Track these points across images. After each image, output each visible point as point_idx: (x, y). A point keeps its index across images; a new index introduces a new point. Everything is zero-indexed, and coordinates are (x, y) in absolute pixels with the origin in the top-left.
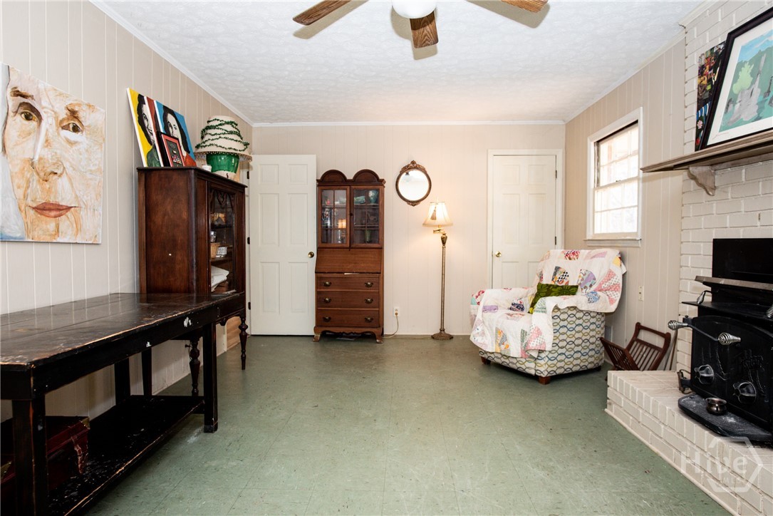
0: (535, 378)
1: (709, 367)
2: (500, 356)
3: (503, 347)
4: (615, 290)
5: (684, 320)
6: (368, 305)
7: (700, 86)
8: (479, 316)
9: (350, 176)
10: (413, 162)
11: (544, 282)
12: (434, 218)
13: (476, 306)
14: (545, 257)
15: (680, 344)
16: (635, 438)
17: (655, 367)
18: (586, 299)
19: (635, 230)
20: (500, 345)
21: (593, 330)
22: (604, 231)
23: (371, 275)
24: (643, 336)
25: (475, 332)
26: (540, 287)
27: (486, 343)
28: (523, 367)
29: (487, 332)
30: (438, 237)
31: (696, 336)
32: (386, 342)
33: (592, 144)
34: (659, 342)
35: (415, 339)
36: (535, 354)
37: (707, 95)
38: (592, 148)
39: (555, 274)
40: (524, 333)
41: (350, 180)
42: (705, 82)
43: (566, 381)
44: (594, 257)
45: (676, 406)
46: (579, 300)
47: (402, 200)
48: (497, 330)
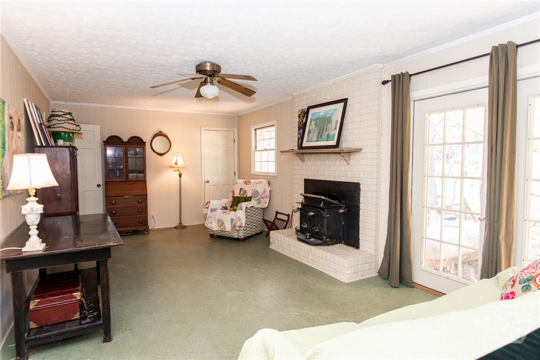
0: (238, 240)
1: (305, 224)
2: (220, 232)
3: (222, 227)
4: (267, 198)
5: (297, 209)
6: (141, 213)
7: (299, 122)
8: (209, 213)
9: (125, 139)
10: (161, 132)
11: (236, 195)
12: (176, 164)
13: (206, 209)
14: (235, 184)
15: (294, 218)
16: (282, 254)
17: (285, 228)
18: (256, 202)
19: (274, 172)
20: (220, 227)
21: (259, 216)
22: (259, 171)
23: (142, 197)
24: (279, 216)
25: (207, 222)
26: (234, 198)
27: (214, 226)
28: (232, 235)
29: (213, 221)
30: (177, 173)
31: (301, 214)
32: (151, 233)
33: (253, 130)
34: (286, 218)
35: (166, 230)
36: (238, 228)
37: (301, 126)
38: (253, 132)
39: (240, 191)
40: (232, 220)
41: (125, 142)
42: (300, 121)
43: (250, 239)
44: (258, 183)
45: (297, 239)
46: (253, 203)
47: (154, 153)
48: (219, 220)
